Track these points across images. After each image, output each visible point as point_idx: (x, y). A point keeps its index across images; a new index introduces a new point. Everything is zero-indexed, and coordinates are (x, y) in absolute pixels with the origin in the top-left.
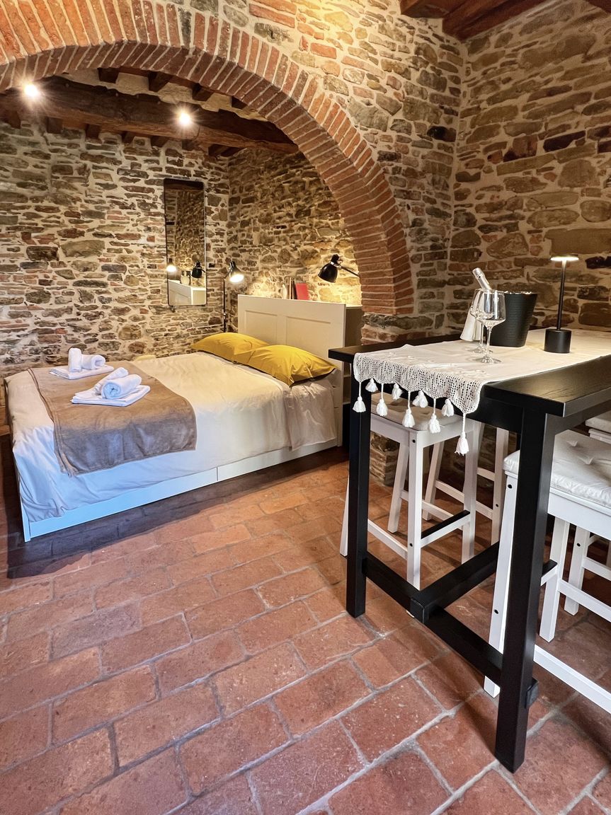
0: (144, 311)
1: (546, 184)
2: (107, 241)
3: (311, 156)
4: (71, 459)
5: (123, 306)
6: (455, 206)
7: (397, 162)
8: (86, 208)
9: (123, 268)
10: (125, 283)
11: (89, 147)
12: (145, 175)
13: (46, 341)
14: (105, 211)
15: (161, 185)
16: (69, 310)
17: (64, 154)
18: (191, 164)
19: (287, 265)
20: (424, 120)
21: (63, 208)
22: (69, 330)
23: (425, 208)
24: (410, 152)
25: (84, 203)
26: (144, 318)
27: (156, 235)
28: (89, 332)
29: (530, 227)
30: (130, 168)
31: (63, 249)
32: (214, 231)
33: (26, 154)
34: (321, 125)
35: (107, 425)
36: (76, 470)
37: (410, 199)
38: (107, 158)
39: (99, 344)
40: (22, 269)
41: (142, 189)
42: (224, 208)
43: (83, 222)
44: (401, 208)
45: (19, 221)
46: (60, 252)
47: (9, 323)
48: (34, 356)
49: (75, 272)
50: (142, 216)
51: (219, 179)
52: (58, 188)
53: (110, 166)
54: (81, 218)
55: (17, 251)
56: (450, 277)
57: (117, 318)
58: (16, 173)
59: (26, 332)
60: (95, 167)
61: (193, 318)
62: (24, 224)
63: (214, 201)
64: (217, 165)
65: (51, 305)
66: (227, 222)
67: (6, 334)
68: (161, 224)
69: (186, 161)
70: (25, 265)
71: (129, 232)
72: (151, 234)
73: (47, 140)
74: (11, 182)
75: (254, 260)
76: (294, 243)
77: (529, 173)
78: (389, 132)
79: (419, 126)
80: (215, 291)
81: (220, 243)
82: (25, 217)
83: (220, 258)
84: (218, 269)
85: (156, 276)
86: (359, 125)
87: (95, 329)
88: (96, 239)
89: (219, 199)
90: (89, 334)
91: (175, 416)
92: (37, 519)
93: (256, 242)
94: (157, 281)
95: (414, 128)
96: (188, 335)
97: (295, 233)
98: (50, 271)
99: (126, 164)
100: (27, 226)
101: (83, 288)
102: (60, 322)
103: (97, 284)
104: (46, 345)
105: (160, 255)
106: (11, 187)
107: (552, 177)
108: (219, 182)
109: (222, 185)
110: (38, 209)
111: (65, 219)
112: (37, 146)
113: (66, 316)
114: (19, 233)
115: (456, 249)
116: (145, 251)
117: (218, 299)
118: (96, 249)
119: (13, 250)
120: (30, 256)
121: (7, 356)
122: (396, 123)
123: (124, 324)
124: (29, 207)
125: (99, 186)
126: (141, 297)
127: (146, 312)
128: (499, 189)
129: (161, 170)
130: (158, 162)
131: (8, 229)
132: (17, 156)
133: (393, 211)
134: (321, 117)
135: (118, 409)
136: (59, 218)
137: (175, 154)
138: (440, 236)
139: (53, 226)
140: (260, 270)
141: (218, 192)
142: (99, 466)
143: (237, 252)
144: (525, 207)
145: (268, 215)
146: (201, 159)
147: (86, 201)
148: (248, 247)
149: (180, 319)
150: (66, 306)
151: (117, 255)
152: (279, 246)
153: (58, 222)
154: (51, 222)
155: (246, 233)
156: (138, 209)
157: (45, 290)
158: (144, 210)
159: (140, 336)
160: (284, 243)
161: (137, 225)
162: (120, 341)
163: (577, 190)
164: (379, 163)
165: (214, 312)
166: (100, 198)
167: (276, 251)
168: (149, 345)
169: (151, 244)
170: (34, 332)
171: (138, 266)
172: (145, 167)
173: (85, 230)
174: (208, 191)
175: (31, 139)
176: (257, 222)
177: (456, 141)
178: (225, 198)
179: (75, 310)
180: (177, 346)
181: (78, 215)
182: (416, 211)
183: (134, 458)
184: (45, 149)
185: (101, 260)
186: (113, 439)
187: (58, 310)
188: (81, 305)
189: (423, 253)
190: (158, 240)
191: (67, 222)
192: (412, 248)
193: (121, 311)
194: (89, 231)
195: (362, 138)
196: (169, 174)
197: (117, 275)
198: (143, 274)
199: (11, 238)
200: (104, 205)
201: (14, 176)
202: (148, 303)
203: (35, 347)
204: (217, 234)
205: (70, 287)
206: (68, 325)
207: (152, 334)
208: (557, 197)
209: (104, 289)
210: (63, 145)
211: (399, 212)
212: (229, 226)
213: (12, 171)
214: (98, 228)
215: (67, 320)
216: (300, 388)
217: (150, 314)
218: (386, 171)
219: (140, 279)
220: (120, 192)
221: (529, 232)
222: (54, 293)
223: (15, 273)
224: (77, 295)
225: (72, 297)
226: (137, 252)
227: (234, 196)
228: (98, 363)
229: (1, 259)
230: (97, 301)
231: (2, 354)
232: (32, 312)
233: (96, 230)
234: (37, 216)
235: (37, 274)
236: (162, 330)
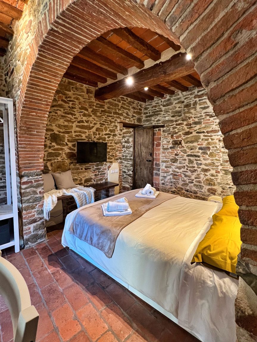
0: (217, 172)
2: (202, 135)
5: (207, 168)
8: (194, 120)
9: (209, 148)
10: (209, 156)
11: (198, 92)
14: (202, 120)
16: (184, 167)
17: (189, 99)
21: (185, 123)
22: (183, 176)
25: (193, 118)
26: (217, 176)
28: (190, 178)
31: (184, 140)
33: (176, 104)
39: (194, 185)
43: (192, 127)
45: (170, 131)
46: (183, 142)
47: (165, 169)
49: (187, 150)
52: (185, 114)
57: (203, 173)
58: (172, 112)
59: (169, 174)
60: (200, 100)
65: (177, 164)
67: (163, 174)
70: (171, 148)
71: (213, 129)
73: (183, 95)
74: (170, 116)
82: (172, 129)
87: (193, 177)
88: (197, 134)
90: (190, 179)
98: (178, 150)
100: (173, 132)
101: (190, 158)
102: (180, 171)
103: (196, 156)
104: (174, 180)
106: (170, 118)
110: (176, 125)
111: (186, 127)
112: (180, 99)
113: (183, 170)
114: (170, 135)
118: (196, 139)
119: (168, 142)
120: (173, 144)
121: (163, 182)
123: (207, 177)
124: (174, 124)
125: (201, 109)
126: (217, 164)
127: (219, 172)
131: (167, 134)
132: (173, 106)
136: (183, 127)
139: (181, 131)
147: (194, 118)
150: (183, 165)
151: (206, 142)
153: (183, 129)
154: (180, 129)
157: (176, 158)
159: (214, 185)
161: (217, 125)
162: (204, 185)
166: (201, 115)
170: (171, 174)
171: (216, 147)
173: (193, 131)
175: (178, 97)
179: (186, 167)
181: (191, 124)
184: (183, 99)
187: (180, 167)
188: (189, 165)
191: (186, 129)
193: (206, 170)
194: (194, 131)
197: (205, 152)
198: (219, 151)
199: (168, 138)
201: (171, 114)
202: (220, 167)
203: (171, 180)
205: (185, 157)
206: (183, 174)
207: (221, 185)
209: (199, 159)
210: (188, 95)
214: (198, 129)
217: (221, 174)
219: (217, 154)
222: (179, 159)
223: (168, 151)
224: (187, 161)
225: (186, 162)
226: (217, 139)
229: (164, 146)
230: (195, 164)
231: (161, 181)
232: (172, 166)
233: (198, 130)
234: (176, 128)
235: (174, 151)
236: (227, 184)
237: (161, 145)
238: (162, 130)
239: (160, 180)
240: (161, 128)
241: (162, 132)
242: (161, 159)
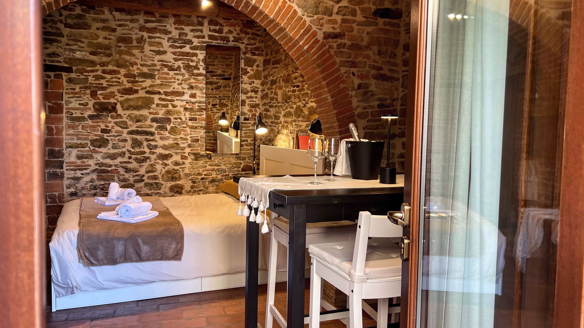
0: (184, 158)
2: (156, 97)
4: (87, 255)
5: (167, 152)
6: (403, 71)
7: (342, 39)
8: (141, 70)
9: (169, 120)
10: (169, 133)
11: (147, 21)
12: (190, 42)
13: (103, 179)
14: (156, 73)
15: (204, 50)
16: (123, 154)
17: (126, 28)
18: (230, 32)
19: (300, 119)
20: (369, 3)
21: (123, 71)
22: (122, 171)
23: (370, 74)
24: (355, 30)
25: (139, 66)
26: (183, 163)
27: (198, 93)
28: (137, 173)
30: (178, 37)
31: (121, 104)
32: (249, 89)
33: (98, 29)
34: (272, 17)
35: (115, 234)
36: (89, 263)
37: (355, 67)
38: (160, 30)
39: (145, 184)
40: (89, 120)
41: (188, 54)
42: (259, 68)
43: (138, 82)
44: (346, 75)
45: (89, 82)
46: (119, 107)
47: (76, 163)
48: (93, 192)
49: (129, 123)
50: (187, 76)
51: (255, 44)
52: (120, 55)
53: (162, 36)
54: (137, 79)
55: (86, 105)
56: (399, 131)
57: (161, 162)
58: (90, 45)
59: (88, 171)
60: (150, 37)
61: (228, 165)
62: (93, 84)
63: (250, 63)
64: (254, 31)
65: (108, 150)
66: (261, 81)
67: (73, 172)
68: (202, 83)
69: (226, 29)
70: (91, 117)
71: (175, 90)
72: (194, 91)
73: (114, 17)
74: (85, 51)
75: (279, 115)
76: (304, 100)
78: (334, 17)
79: (363, 10)
80: (249, 142)
81: (254, 99)
82: (94, 79)
83: (254, 112)
84: (252, 122)
85: (196, 128)
86: (306, 14)
87: (142, 171)
88: (148, 95)
89: (255, 61)
90: (137, 175)
91: (167, 233)
92: (61, 295)
93: (280, 99)
94: (197, 132)
95: (358, 12)
96: (222, 180)
97: (306, 91)
98: (110, 122)
99: (175, 34)
100: (94, 85)
101: (135, 136)
102: (116, 163)
103: (146, 133)
104: (102, 183)
105: (201, 109)
106: (85, 55)
108: (255, 46)
109: (257, 49)
110: (104, 72)
111: (124, 80)
112: (106, 22)
113: (120, 159)
114: (88, 91)
115: (403, 107)
116: (187, 106)
117: (251, 149)
118: (147, 104)
119: (83, 104)
120: (96, 110)
121: (72, 190)
122: (340, 9)
123: (167, 168)
124: (97, 70)
125: (152, 53)
126: (182, 145)
127: (186, 158)
129: (204, 37)
130: (202, 31)
131: (81, 88)
132: (91, 31)
133: (338, 78)
135: (125, 225)
136: (119, 79)
137: (216, 24)
138: (388, 97)
139: (114, 86)
140: (283, 123)
141: (254, 54)
142: (106, 262)
143: (267, 107)
145: (289, 75)
146: (239, 26)
147: (141, 65)
148: (274, 103)
149: (216, 165)
150: (121, 150)
151: (164, 109)
152: (295, 103)
153: (119, 82)
154: (113, 82)
155: (273, 91)
156: (183, 71)
157: (105, 137)
158: (188, 71)
159: (180, 178)
160: (298, 100)
161: (181, 84)
162: (163, 182)
164: (324, 41)
165: (247, 160)
166: (153, 62)
167: (292, 108)
168: (187, 187)
169: (193, 100)
170: (94, 171)
171: (181, 119)
172: (190, 36)
173: (139, 88)
174: (245, 54)
175: (103, 17)
176: (281, 81)
177: (403, 18)
178: (260, 60)
179: (127, 155)
180: (211, 189)
181: (134, 76)
182: (361, 77)
184: (113, 24)
185: (150, 113)
186: (118, 244)
187: (114, 154)
188: (133, 150)
189: (369, 111)
190: (199, 97)
191: (125, 83)
192: (358, 106)
193: (165, 157)
194: (142, 89)
195: (308, 23)
196: (211, 41)
197: (163, 126)
198: (185, 125)
199: (82, 95)
200: (155, 68)
201: (88, 47)
202: (188, 150)
203: (94, 184)
204: (252, 91)
205: (125, 135)
206: (121, 167)
207: (190, 178)
209: (152, 138)
210: (126, 20)
211: (344, 78)
212: (262, 84)
213: (86, 43)
214: (149, 87)
215: (121, 163)
217: (189, 160)
218: (331, 47)
219: (182, 129)
220: (169, 57)
222: (111, 139)
223: (83, 123)
224: (130, 142)
225: (126, 144)
226: (181, 106)
227: (267, 58)
228: (130, 195)
229: (74, 112)
230: (146, 147)
231: (67, 188)
232: (95, 155)
233: (148, 88)
234: (103, 78)
235: (100, 124)
236: (199, 174)
237: (65, 111)
238: (65, 78)
239: (65, 187)
240: (64, 74)
241: (64, 81)
242: (65, 141)
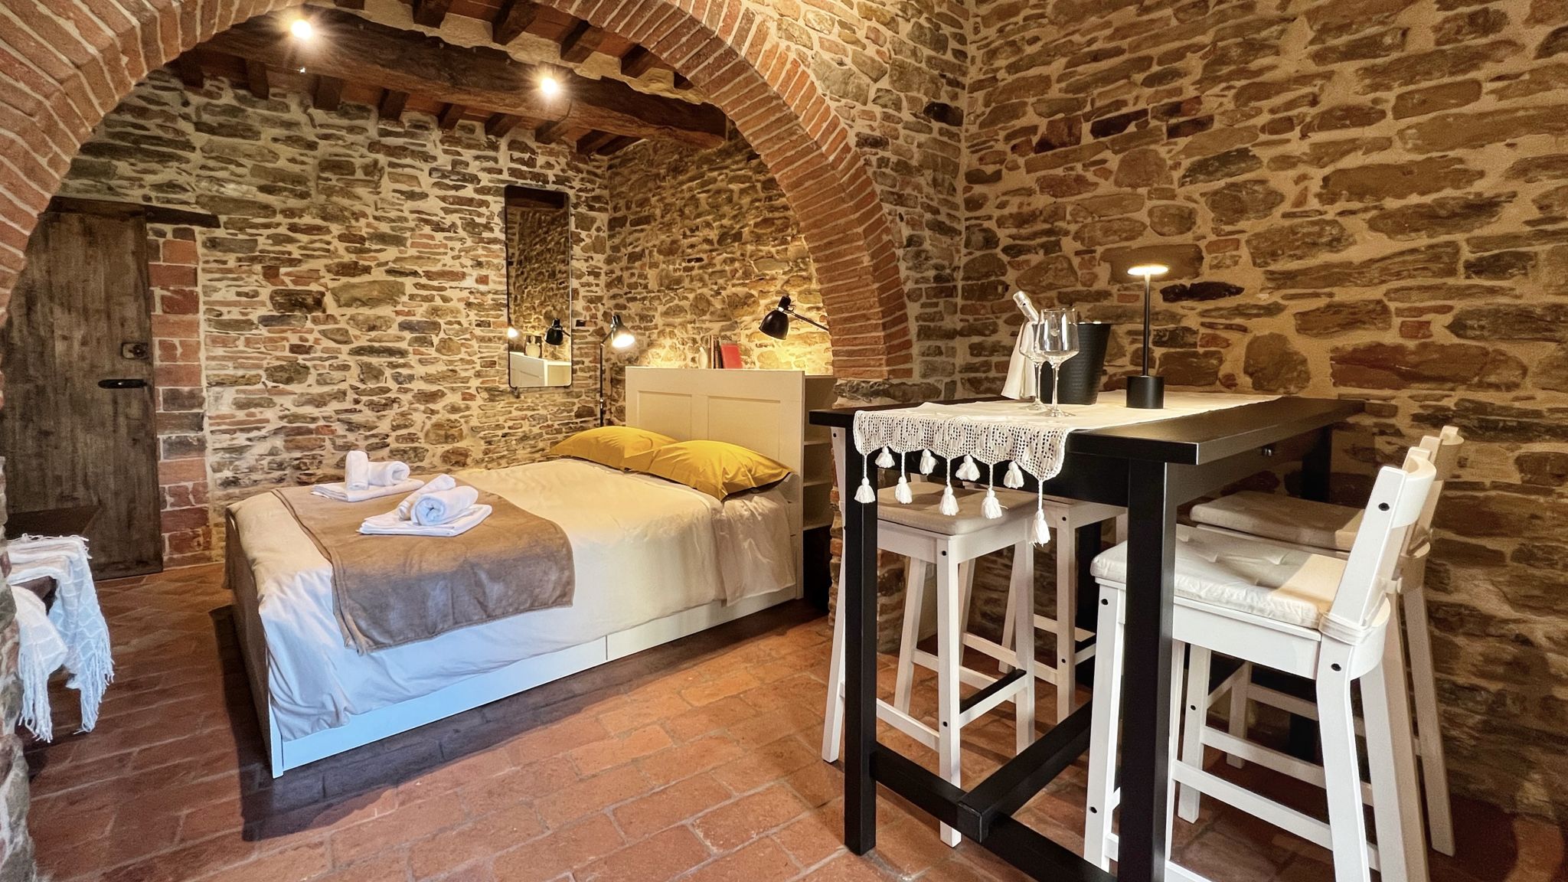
0: (468, 397)
1: (1096, 184)
2: (408, 282)
3: (755, 139)
4: (363, 624)
5: (434, 388)
6: (967, 219)
7: (883, 150)
8: (376, 228)
9: (436, 326)
10: (438, 350)
11: (384, 133)
12: (474, 179)
13: (298, 448)
14: (408, 234)
15: (500, 195)
16: (341, 395)
17: (341, 142)
18: (549, 165)
19: (704, 318)
20: (919, 91)
21: (336, 229)
22: (340, 429)
23: (924, 221)
24: (901, 138)
25: (371, 220)
26: (468, 408)
27: (492, 275)
28: (374, 432)
29: (1078, 246)
30: (450, 168)
31: (333, 294)
32: (584, 270)
33: (275, 140)
34: (775, 89)
35: (424, 565)
36: (371, 643)
37: (902, 205)
38: (413, 151)
39: (391, 451)
40: (261, 326)
41: (470, 201)
42: (601, 234)
43: (369, 251)
44: (890, 218)
45: (260, 247)
46: (328, 300)
47: (233, 416)
48: (277, 474)
49: (353, 332)
50: (469, 243)
51: (593, 190)
52: (328, 196)
53: (417, 163)
54: (367, 245)
55: (253, 297)
56: (962, 324)
57: (422, 408)
58: (257, 171)
59: (263, 432)
60: (391, 165)
61: (551, 408)
62: (269, 252)
63: (585, 223)
64: (591, 168)
65: (310, 386)
66: (605, 256)
67: (228, 436)
68: (498, 256)
69: (541, 160)
70: (266, 321)
71: (447, 268)
72: (484, 272)
73: (312, 120)
74: (250, 184)
75: (651, 313)
76: (716, 284)
77: (1072, 169)
78: (870, 106)
79: (912, 101)
80: (587, 363)
81: (594, 288)
82: (270, 242)
83: (594, 311)
84: (591, 329)
85: (490, 340)
86: (828, 93)
87: (384, 427)
88: (391, 278)
89: (593, 220)
90: (373, 436)
91: (538, 550)
92: (298, 734)
93: (653, 284)
94: (491, 347)
95: (905, 104)
96: (541, 435)
97: (718, 268)
98: (310, 329)
99: (444, 161)
100: (272, 255)
101: (365, 359)
102: (325, 414)
103: (391, 352)
104: (298, 454)
105: (497, 306)
106: (248, 192)
107: (1106, 174)
108: (593, 194)
109: (597, 199)
110: (293, 228)
111: (340, 247)
112: (295, 128)
113: (335, 405)
114: (258, 268)
115: (970, 282)
116: (472, 300)
117: (590, 377)
118: (390, 295)
119: (246, 295)
120: (277, 305)
121: (227, 474)
122: (879, 94)
123: (435, 418)
124: (278, 225)
125: (399, 195)
126: (463, 374)
127: (472, 397)
128: (1029, 192)
129: (500, 172)
130: (496, 160)
131: (240, 260)
132: (260, 143)
133: (880, 222)
134: (775, 78)
135: (441, 542)
136: (328, 243)
137: (525, 148)
138: (946, 263)
139: (318, 257)
140: (660, 328)
141: (591, 208)
142: (411, 635)
143: (622, 301)
144: (1068, 217)
145: (674, 242)
146: (566, 157)
147: (376, 218)
148: (639, 293)
149: (528, 409)
150: (336, 388)
151: (426, 305)
152: (693, 290)
153: (328, 251)
154: (314, 250)
155: (636, 272)
156: (462, 233)
157: (301, 361)
158: (472, 233)
159: (461, 437)
160: (700, 285)
161: (459, 257)
162: (427, 446)
163: (1143, 191)
164: (858, 149)
165: (584, 397)
166: (400, 214)
167: (686, 298)
168: (477, 453)
169: (483, 288)
170: (277, 431)
171: (459, 323)
172: (474, 168)
173: (373, 264)
174: (576, 206)
175: (286, 116)
176: (655, 253)
177: (964, 126)
178: (602, 218)
180: (521, 453)
181: (362, 240)
182: (912, 224)
183: (470, 622)
184: (309, 134)
185: (398, 313)
186: (434, 590)
187: (321, 396)
188: (362, 386)
189: (923, 286)
190: (495, 282)
191: (342, 251)
192: (908, 278)
193: (433, 397)
194: (379, 265)
195: (833, 113)
196: (514, 179)
197: (425, 338)
198: (468, 336)
199: (244, 276)
200: (406, 225)
201: (253, 175)
202: (475, 383)
203: (278, 459)
204: (589, 273)
205: (344, 357)
206: (339, 420)
207: (481, 434)
208: (1116, 201)
209: (401, 361)
210: (336, 127)
211: (888, 224)
212: (609, 261)
213: (249, 166)
214: (394, 261)
215: (337, 412)
216: (737, 503)
217: (479, 401)
218: (867, 163)
219: (462, 344)
220: (433, 205)
221: (1077, 253)
222: (315, 367)
223: (247, 334)
224: (355, 371)
225: (347, 374)
226: (459, 300)
227: (618, 215)
228: (397, 475)
229: (224, 310)
230: (390, 380)
231: (214, 471)
232: (276, 399)
233: (391, 265)
234: (291, 240)
235: (288, 334)
236: (498, 427)
237: (202, 307)
238: (199, 238)
239: (209, 470)
240: (197, 229)
241: (199, 244)
242: (204, 374)
